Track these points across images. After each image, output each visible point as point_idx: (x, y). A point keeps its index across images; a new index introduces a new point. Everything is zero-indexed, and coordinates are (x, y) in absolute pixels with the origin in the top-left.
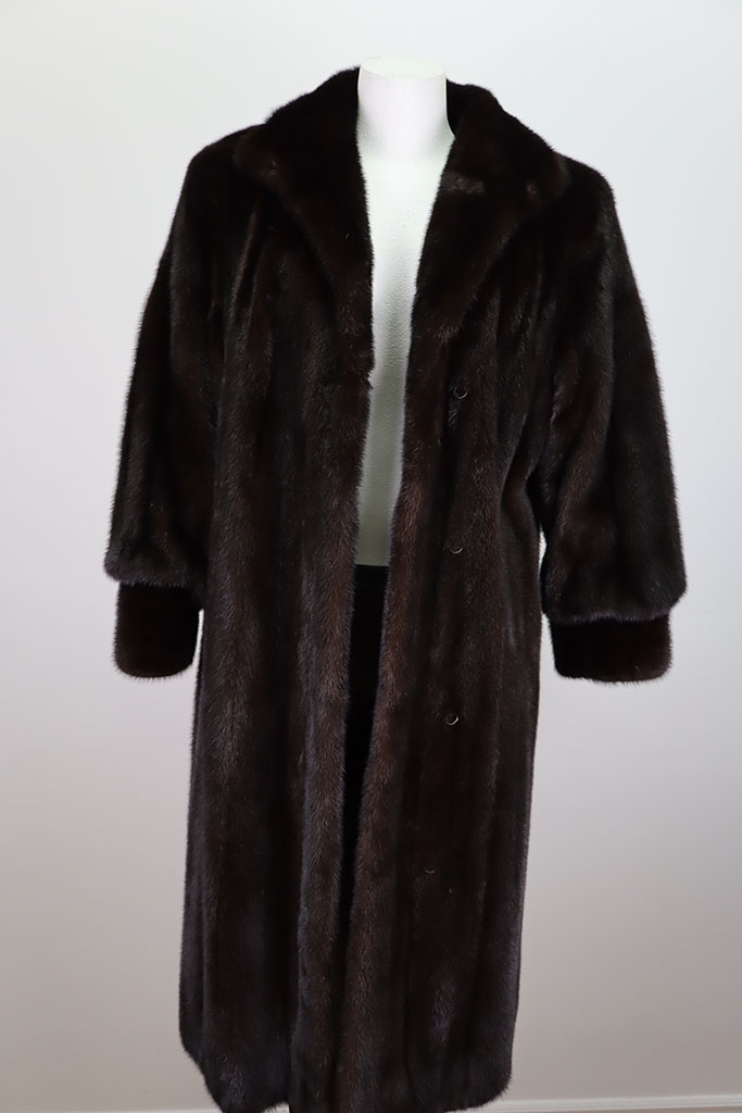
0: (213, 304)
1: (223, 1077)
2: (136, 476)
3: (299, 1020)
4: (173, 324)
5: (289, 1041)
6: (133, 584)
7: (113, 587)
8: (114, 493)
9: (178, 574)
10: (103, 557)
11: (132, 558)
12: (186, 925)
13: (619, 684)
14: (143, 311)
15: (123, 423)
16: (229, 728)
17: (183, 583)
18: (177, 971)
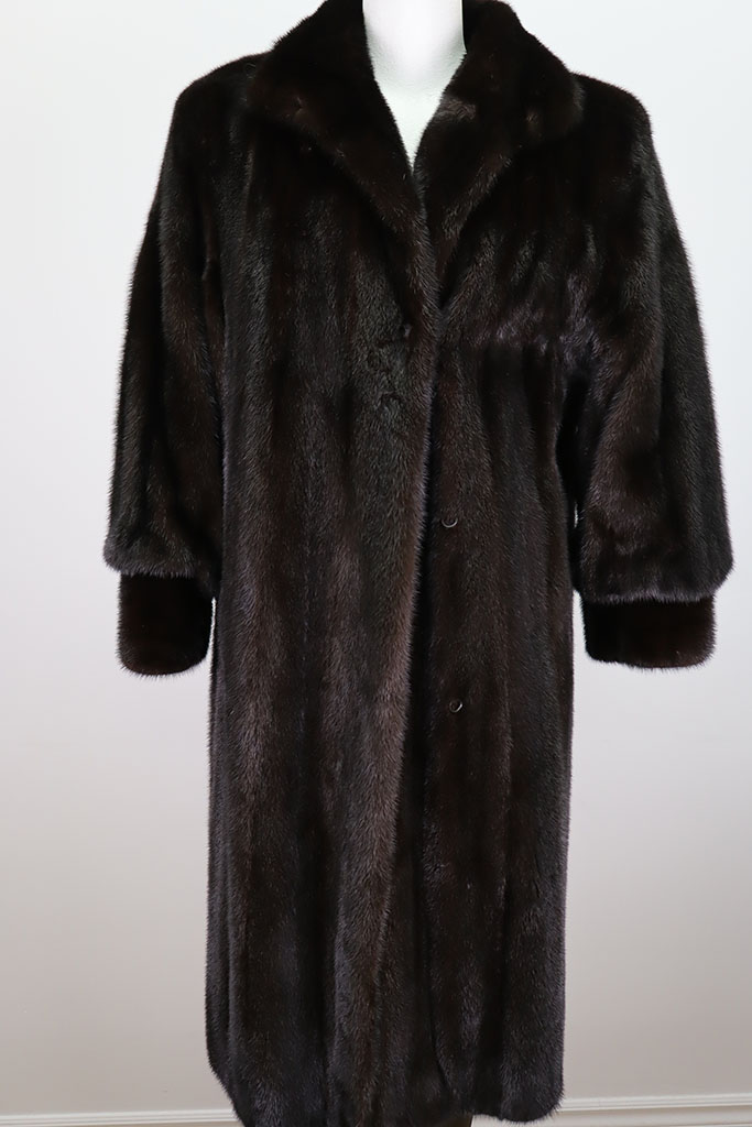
0: (208, 260)
1: (257, 1104)
2: (133, 456)
3: (336, 1047)
4: (164, 284)
5: (325, 1066)
6: (132, 574)
7: (114, 578)
8: (111, 475)
9: (181, 563)
10: (102, 544)
11: (129, 546)
12: (211, 938)
13: (658, 671)
14: (133, 271)
15: (118, 397)
16: (252, 733)
17: (187, 572)
18: (203, 985)
